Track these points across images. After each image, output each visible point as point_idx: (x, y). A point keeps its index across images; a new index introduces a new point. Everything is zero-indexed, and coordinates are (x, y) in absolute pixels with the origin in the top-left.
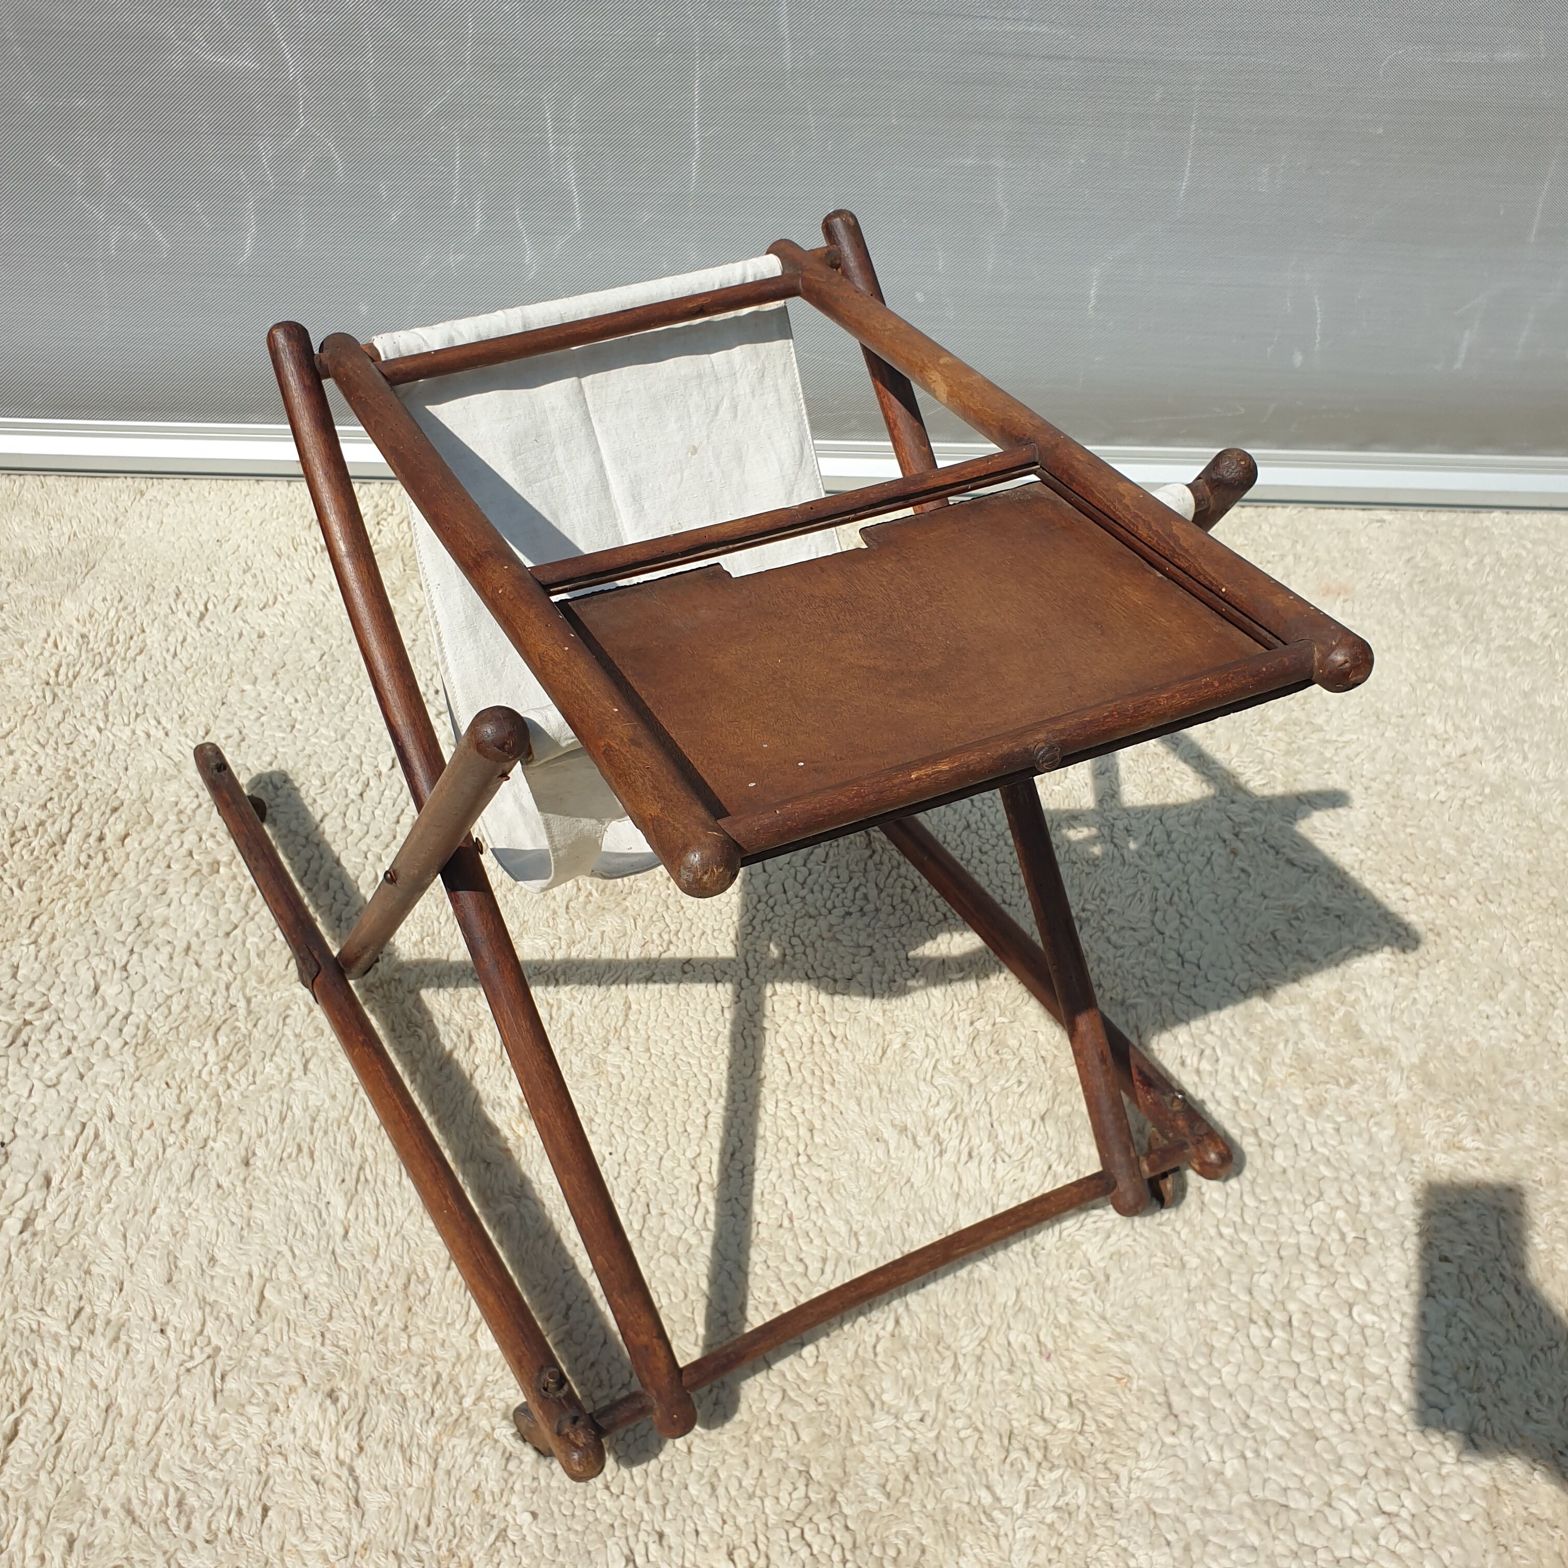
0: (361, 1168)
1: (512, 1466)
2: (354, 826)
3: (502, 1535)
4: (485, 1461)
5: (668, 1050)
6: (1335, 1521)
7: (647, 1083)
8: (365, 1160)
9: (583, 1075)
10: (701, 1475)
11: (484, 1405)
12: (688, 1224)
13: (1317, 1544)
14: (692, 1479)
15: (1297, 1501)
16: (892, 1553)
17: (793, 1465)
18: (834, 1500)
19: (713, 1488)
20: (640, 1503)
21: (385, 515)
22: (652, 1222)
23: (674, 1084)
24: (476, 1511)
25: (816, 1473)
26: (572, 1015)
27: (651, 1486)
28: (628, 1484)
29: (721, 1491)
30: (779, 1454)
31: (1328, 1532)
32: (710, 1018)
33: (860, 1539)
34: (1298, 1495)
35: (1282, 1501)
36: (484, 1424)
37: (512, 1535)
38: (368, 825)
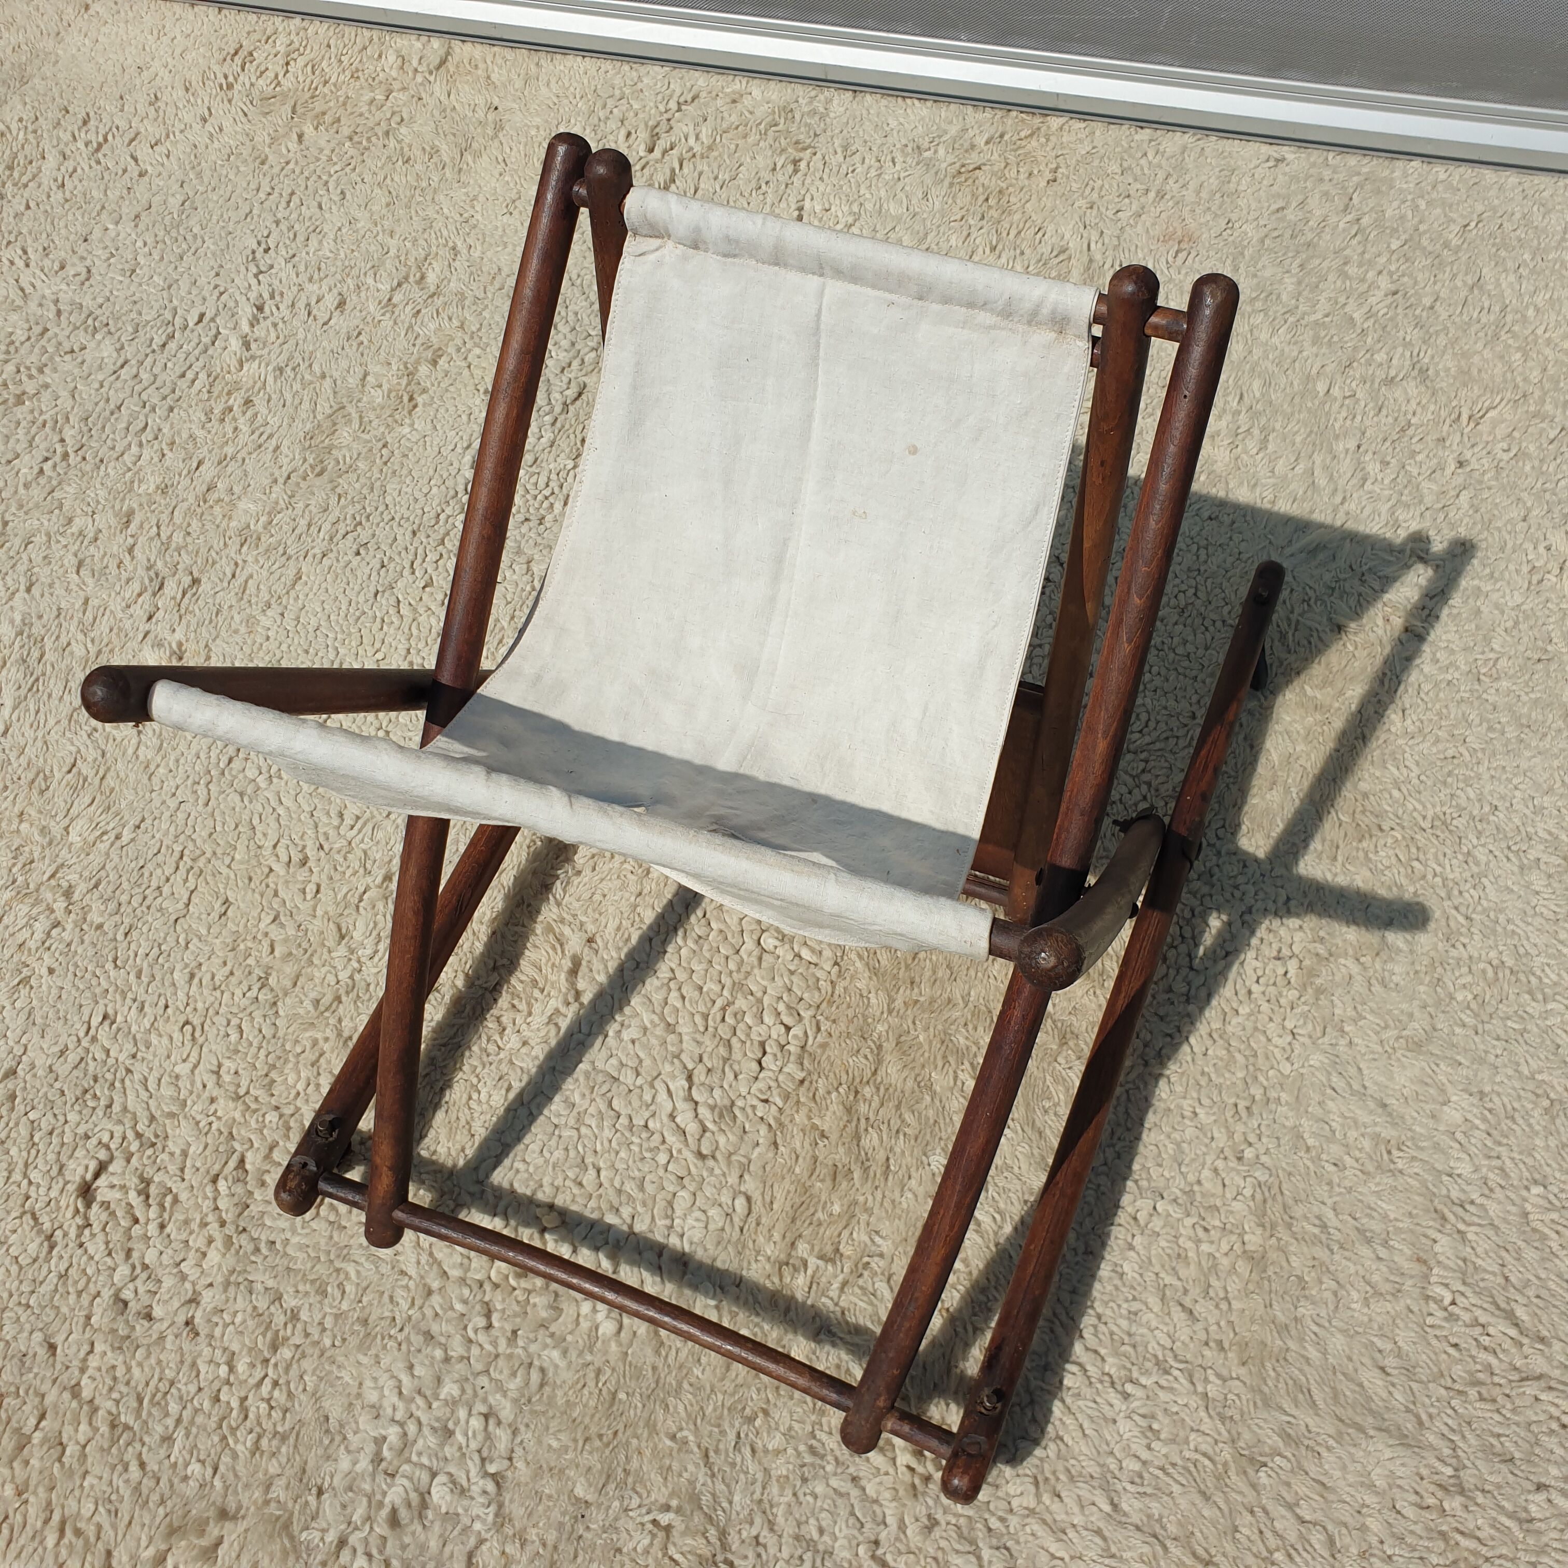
0: (37, 680)
1: (54, 932)
2: (144, 376)
3: (25, 981)
4: (37, 924)
5: (314, 622)
6: (647, 1097)
7: (284, 647)
8: (44, 674)
9: (236, 632)
10: (187, 966)
11: (53, 882)
12: (264, 770)
13: (623, 1112)
14: (179, 967)
15: (628, 1077)
16: (299, 1050)
17: (258, 972)
18: (275, 1003)
19: (192, 976)
20: (132, 977)
21: (295, 55)
22: (236, 764)
23: (307, 652)
24: (15, 959)
25: (272, 981)
26: (251, 576)
27: (145, 965)
28: (131, 962)
29: (196, 981)
30: (251, 961)
31: (636, 1103)
32: (361, 599)
33: (280, 1034)
34: (629, 1072)
35: (615, 1074)
36: (49, 896)
37: (33, 982)
38: (155, 376)
